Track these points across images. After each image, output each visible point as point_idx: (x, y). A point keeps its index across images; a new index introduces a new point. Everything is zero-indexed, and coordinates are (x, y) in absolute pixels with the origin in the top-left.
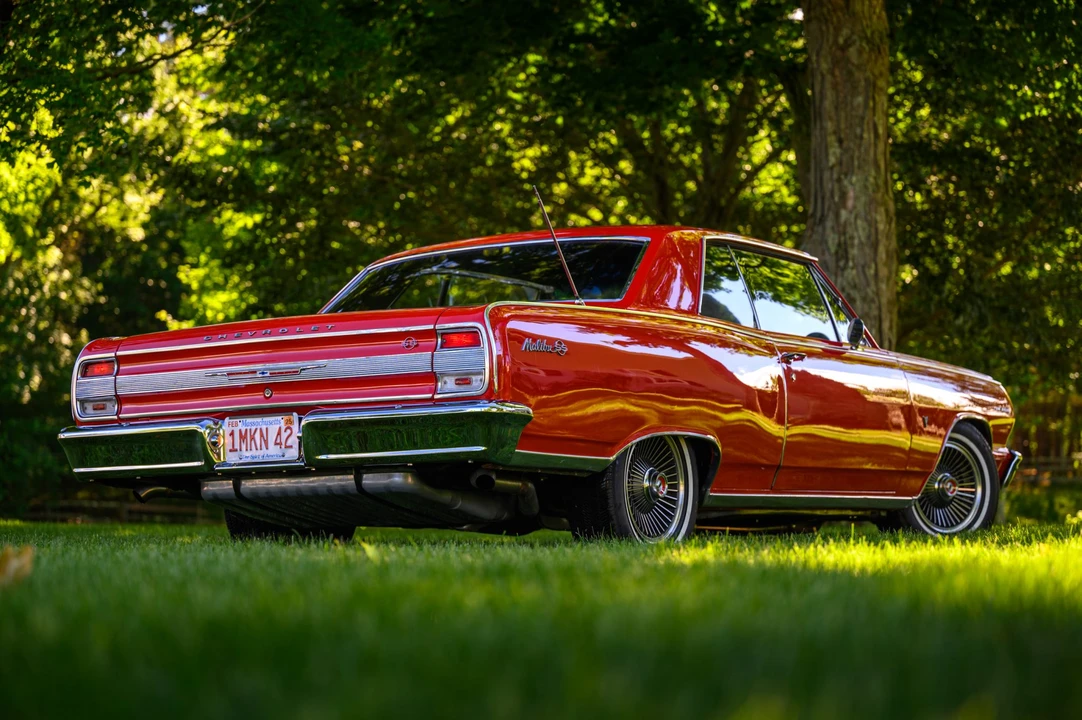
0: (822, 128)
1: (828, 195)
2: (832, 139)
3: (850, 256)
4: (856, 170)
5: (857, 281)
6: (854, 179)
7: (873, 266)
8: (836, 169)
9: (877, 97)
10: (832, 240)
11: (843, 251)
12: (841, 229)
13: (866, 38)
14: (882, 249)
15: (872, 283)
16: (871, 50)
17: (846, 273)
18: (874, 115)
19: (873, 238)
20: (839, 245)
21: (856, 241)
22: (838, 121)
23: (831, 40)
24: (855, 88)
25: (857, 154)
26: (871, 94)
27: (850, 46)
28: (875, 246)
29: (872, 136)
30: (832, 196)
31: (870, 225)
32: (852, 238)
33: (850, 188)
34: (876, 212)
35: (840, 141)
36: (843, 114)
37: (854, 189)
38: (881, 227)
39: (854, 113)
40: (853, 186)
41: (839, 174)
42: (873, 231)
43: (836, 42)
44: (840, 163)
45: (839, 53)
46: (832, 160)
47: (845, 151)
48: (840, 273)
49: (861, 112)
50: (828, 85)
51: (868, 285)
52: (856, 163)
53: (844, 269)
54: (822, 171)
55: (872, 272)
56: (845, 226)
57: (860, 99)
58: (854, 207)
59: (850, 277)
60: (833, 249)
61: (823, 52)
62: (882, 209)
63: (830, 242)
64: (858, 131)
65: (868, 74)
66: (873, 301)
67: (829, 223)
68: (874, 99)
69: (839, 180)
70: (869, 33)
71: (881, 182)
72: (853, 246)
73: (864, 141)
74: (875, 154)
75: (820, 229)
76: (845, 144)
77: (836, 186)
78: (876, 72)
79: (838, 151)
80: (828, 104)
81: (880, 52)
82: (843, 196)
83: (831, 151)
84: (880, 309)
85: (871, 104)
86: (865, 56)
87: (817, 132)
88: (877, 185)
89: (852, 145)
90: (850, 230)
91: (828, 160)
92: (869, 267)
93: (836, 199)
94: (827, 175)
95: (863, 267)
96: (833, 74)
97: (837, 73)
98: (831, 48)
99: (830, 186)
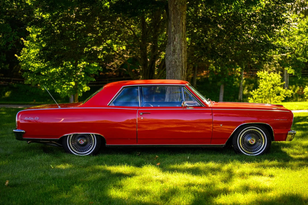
0: (171, 23)
1: (171, 38)
2: (173, 26)
3: (176, 52)
4: (178, 33)
5: (177, 58)
6: (177, 35)
7: (181, 54)
8: (173, 32)
9: (183, 16)
10: (172, 48)
11: (174, 51)
12: (174, 46)
13: (181, 3)
14: (183, 50)
15: (181, 58)
16: (182, 6)
17: (175, 56)
18: (182, 20)
19: (181, 48)
20: (173, 49)
21: (177, 49)
22: (174, 22)
23: (173, 4)
24: (178, 14)
25: (178, 29)
26: (181, 16)
27: (177, 5)
28: (181, 50)
29: (182, 25)
30: (172, 38)
31: (180, 45)
32: (176, 48)
33: (176, 37)
34: (182, 42)
35: (174, 26)
36: (175, 20)
37: (177, 37)
38: (183, 45)
39: (178, 20)
40: (177, 36)
41: (174, 34)
42: (181, 46)
43: (174, 4)
44: (174, 31)
45: (175, 6)
46: (173, 30)
47: (176, 28)
48: (174, 56)
49: (179, 20)
50: (172, 13)
51: (180, 59)
52: (178, 31)
53: (174, 55)
54: (170, 32)
55: (181, 55)
56: (175, 45)
57: (179, 17)
58: (177, 41)
59: (176, 57)
60: (172, 50)
61: (171, 6)
62: (184, 41)
63: (172, 49)
64: (178, 24)
65: (181, 11)
66: (181, 62)
67: (172, 45)
68: (182, 17)
69: (174, 35)
70: (181, 2)
71: (183, 36)
72: (176, 50)
73: (180, 26)
74: (182, 29)
75: (170, 46)
76: (175, 27)
77: (173, 36)
78: (183, 11)
79: (174, 28)
80: (172, 18)
81: (184, 6)
82: (175, 39)
83: (172, 28)
84: (182, 64)
85: (182, 18)
86: (180, 7)
87: (169, 24)
88: (182, 36)
89: (177, 27)
90: (176, 46)
91: (172, 31)
92: (180, 55)
93: (173, 39)
94: (171, 34)
95: (179, 55)
96: (173, 11)
97: (174, 11)
98: (173, 5)
99: (172, 36)
